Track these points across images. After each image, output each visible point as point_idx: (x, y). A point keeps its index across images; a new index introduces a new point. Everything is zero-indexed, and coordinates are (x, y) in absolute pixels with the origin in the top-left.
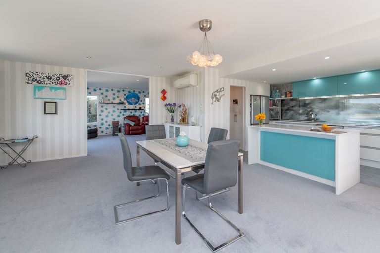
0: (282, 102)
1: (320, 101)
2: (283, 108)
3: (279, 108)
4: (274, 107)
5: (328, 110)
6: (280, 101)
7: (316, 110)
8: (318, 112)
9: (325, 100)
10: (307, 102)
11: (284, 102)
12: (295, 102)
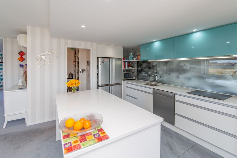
0: (137, 64)
1: (164, 64)
2: (138, 69)
3: (135, 69)
4: (131, 68)
5: (170, 73)
6: (136, 63)
7: (161, 72)
8: (162, 74)
9: (167, 62)
10: (154, 64)
11: (139, 64)
12: (146, 64)
